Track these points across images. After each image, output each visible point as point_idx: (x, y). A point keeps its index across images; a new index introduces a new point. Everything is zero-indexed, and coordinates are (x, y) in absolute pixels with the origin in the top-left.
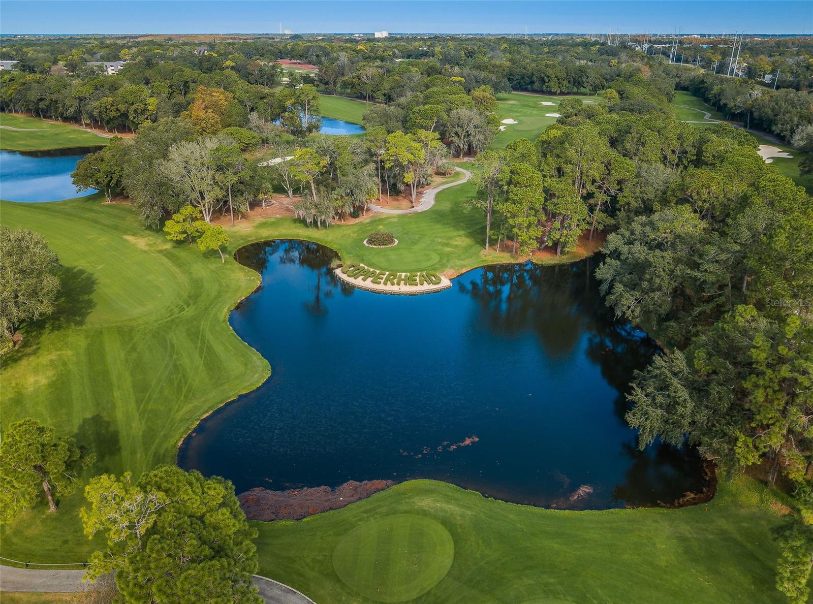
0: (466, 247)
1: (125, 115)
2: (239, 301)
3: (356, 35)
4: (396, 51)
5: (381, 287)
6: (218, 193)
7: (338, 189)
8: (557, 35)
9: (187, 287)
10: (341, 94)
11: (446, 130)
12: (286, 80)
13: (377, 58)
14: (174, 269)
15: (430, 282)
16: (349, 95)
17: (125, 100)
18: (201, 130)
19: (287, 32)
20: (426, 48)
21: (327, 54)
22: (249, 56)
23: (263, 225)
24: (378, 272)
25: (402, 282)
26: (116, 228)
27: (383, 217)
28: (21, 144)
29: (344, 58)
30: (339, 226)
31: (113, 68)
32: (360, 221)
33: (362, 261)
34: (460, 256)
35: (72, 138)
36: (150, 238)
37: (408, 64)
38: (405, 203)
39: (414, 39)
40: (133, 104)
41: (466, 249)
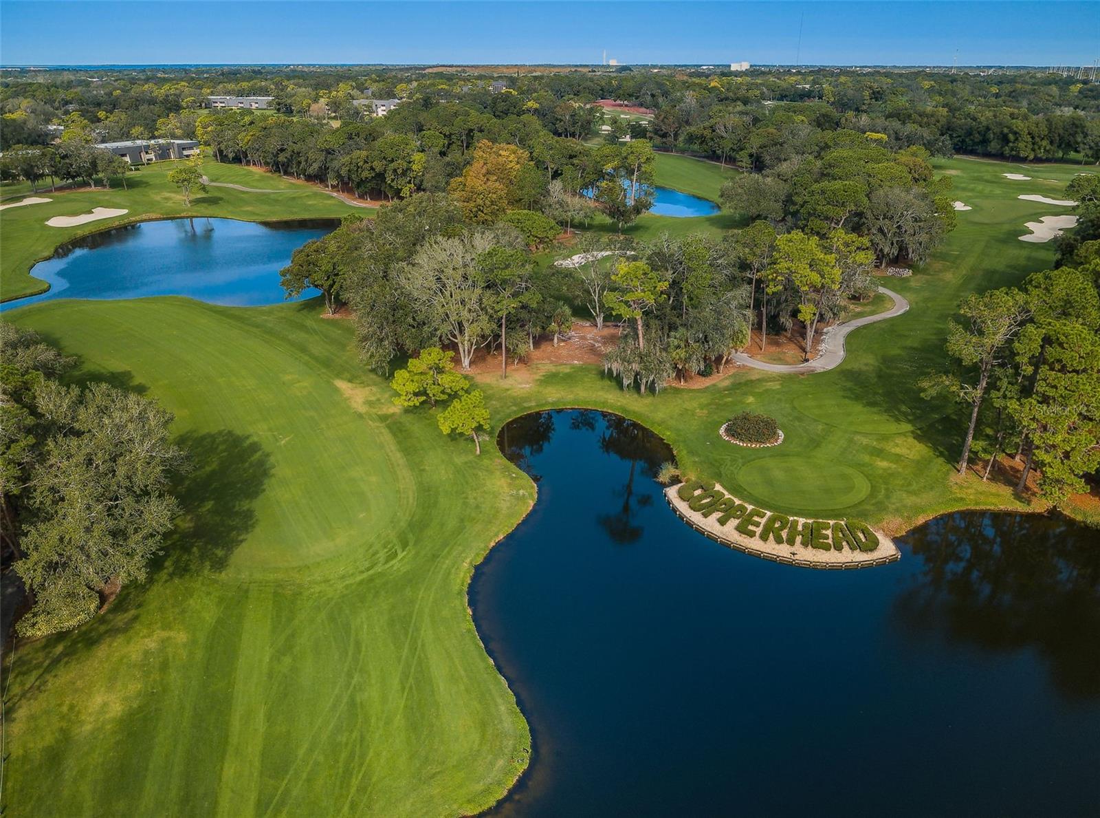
0: (918, 462)
1: (381, 176)
2: (493, 544)
3: (704, 67)
4: (765, 90)
5: (755, 544)
6: (486, 325)
7: (682, 330)
8: (1001, 68)
9: (411, 501)
10: (683, 151)
11: (864, 223)
12: (606, 128)
13: (738, 99)
14: (398, 457)
15: (856, 546)
16: (694, 154)
17: (383, 155)
18: (474, 210)
19: (613, 62)
20: (808, 86)
21: (665, 94)
22: (560, 94)
23: (551, 379)
24: (750, 507)
25: (799, 539)
26: (327, 363)
27: (753, 378)
28: (247, 211)
29: (690, 98)
30: (677, 391)
31: (384, 108)
32: (713, 382)
33: (719, 477)
34: (910, 484)
35: (310, 205)
36: (374, 389)
37: (788, 109)
38: (791, 351)
39: (788, 72)
40: (392, 161)
41: (920, 467)
